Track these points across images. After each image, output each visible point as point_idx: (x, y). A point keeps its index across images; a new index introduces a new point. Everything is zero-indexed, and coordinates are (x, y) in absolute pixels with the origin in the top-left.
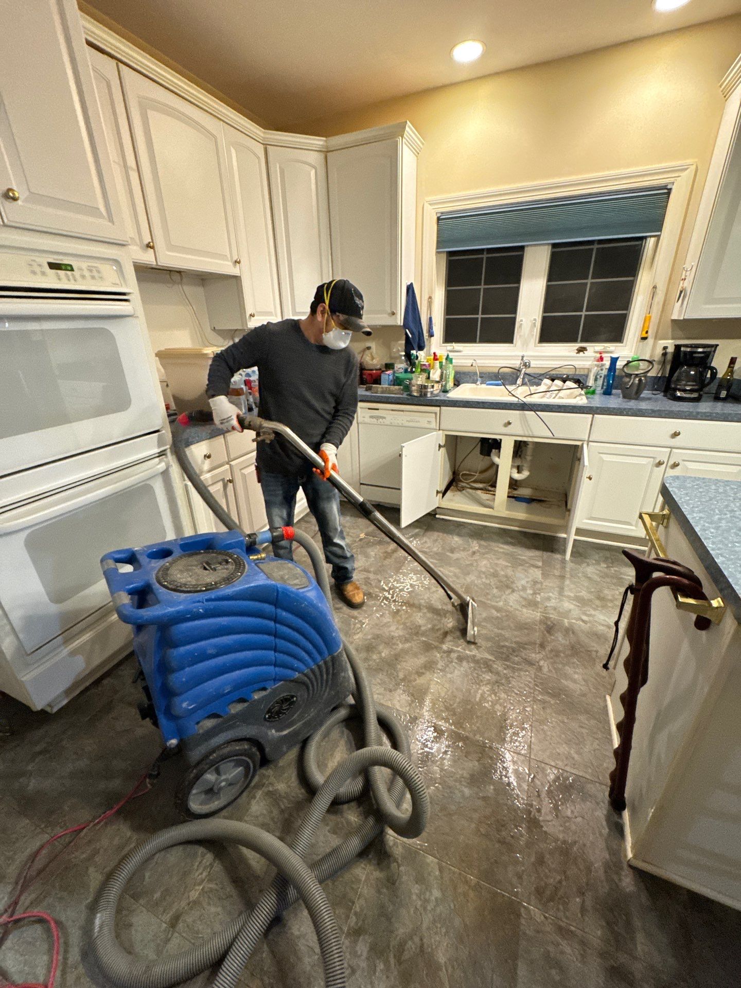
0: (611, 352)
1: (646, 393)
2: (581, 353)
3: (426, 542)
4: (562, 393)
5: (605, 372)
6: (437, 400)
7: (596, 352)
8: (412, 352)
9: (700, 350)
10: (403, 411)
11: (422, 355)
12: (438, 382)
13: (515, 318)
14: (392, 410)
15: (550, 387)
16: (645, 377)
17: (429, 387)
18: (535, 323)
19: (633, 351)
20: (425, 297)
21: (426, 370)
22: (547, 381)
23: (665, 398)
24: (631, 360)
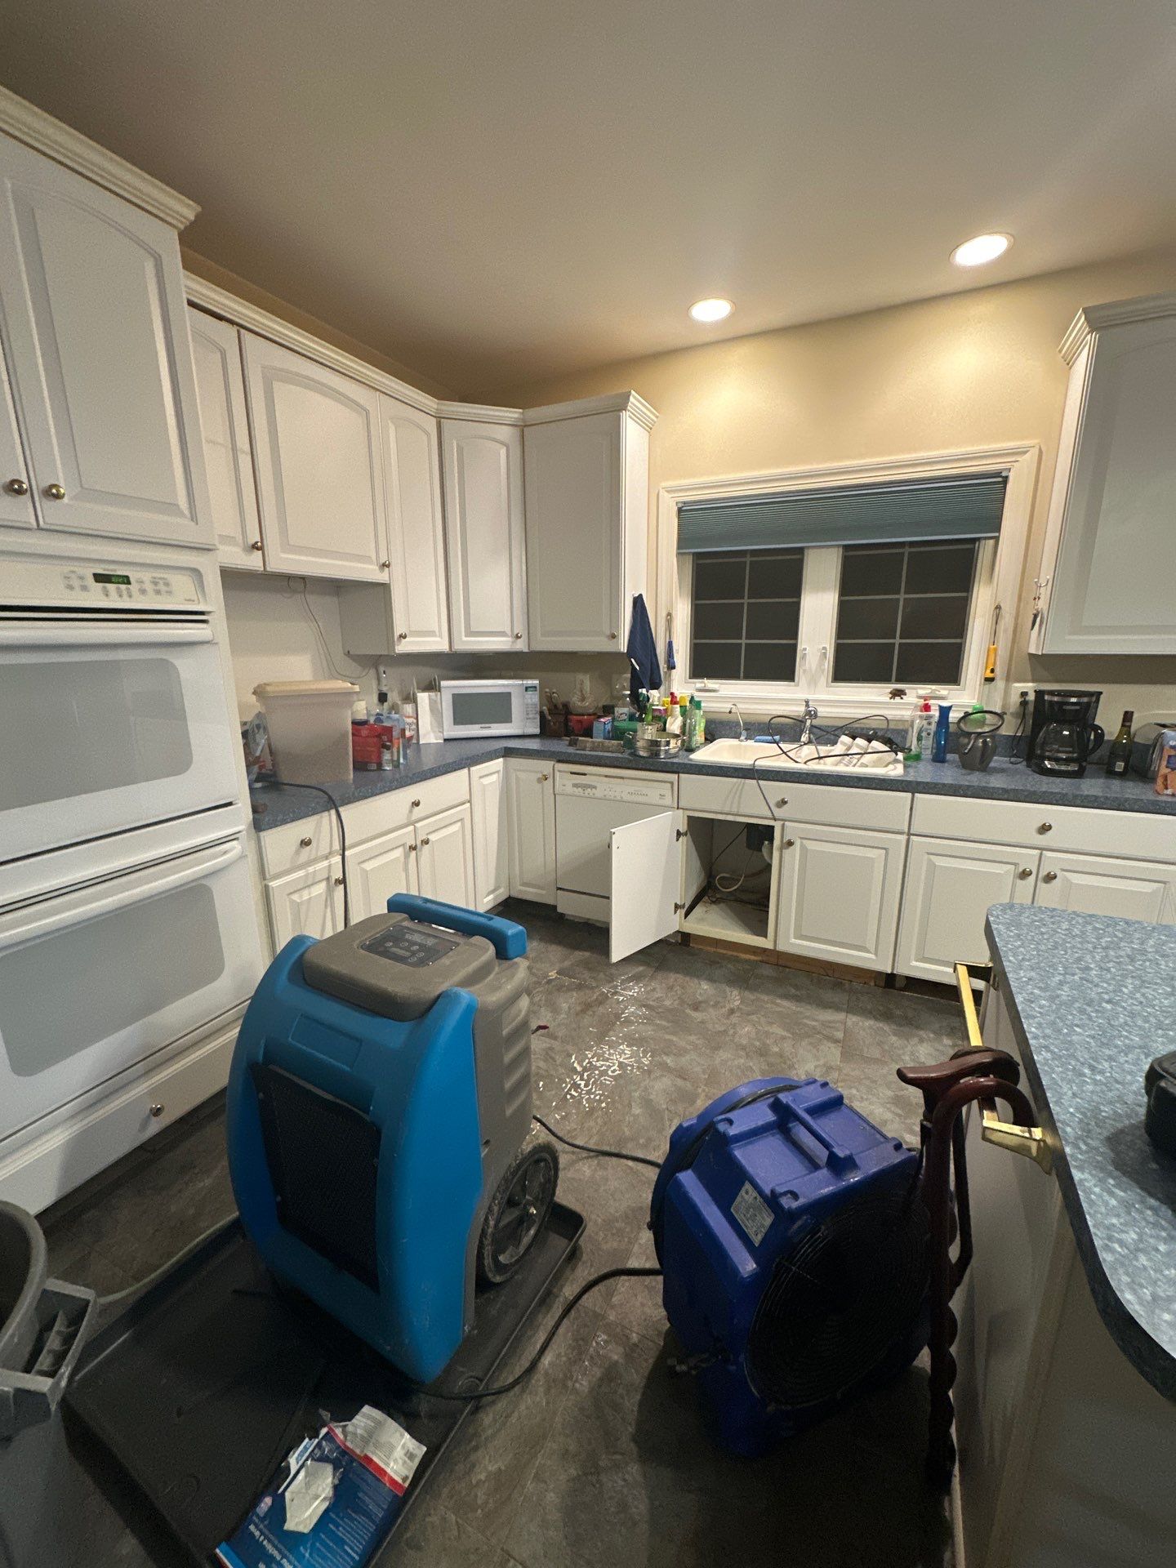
0: (942, 698)
1: (997, 761)
2: (897, 699)
3: (654, 990)
4: (867, 758)
5: (933, 727)
6: (673, 763)
7: (920, 697)
8: (640, 690)
9: (1074, 700)
10: (622, 778)
11: (655, 696)
12: (676, 736)
13: (795, 647)
14: (606, 776)
15: (849, 748)
16: (992, 737)
17: (663, 743)
18: (825, 654)
19: (976, 697)
20: (663, 614)
21: (661, 719)
22: (845, 739)
23: (1029, 771)
24: (970, 710)
